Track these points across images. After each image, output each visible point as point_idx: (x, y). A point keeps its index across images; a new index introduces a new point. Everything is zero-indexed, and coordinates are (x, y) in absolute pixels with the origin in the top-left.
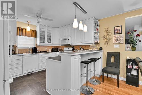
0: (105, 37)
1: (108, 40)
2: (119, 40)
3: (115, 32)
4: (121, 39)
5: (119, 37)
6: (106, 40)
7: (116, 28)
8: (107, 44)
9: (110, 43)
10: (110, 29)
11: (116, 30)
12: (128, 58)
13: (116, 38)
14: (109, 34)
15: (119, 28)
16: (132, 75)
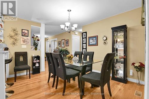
0: (11, 37)
1: (16, 40)
2: (27, 42)
3: (23, 34)
4: (28, 41)
5: (26, 39)
6: (12, 40)
7: (23, 31)
8: (14, 44)
9: (17, 44)
10: (17, 30)
11: (24, 32)
12: (34, 55)
13: (24, 40)
14: (16, 34)
15: (26, 32)
16: (36, 67)
